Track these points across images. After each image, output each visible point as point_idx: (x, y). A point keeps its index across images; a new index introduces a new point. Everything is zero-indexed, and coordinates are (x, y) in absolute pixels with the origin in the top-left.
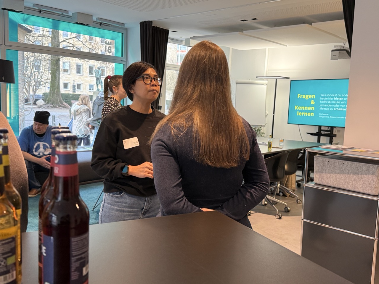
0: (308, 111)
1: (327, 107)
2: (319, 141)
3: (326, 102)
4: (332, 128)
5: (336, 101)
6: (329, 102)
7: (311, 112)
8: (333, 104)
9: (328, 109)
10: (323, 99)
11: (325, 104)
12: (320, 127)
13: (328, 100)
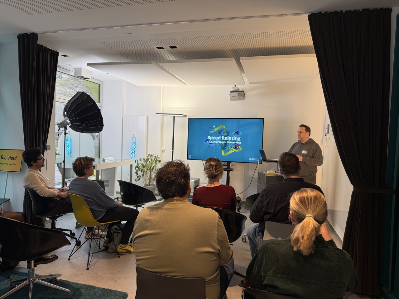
4: (229, 163)
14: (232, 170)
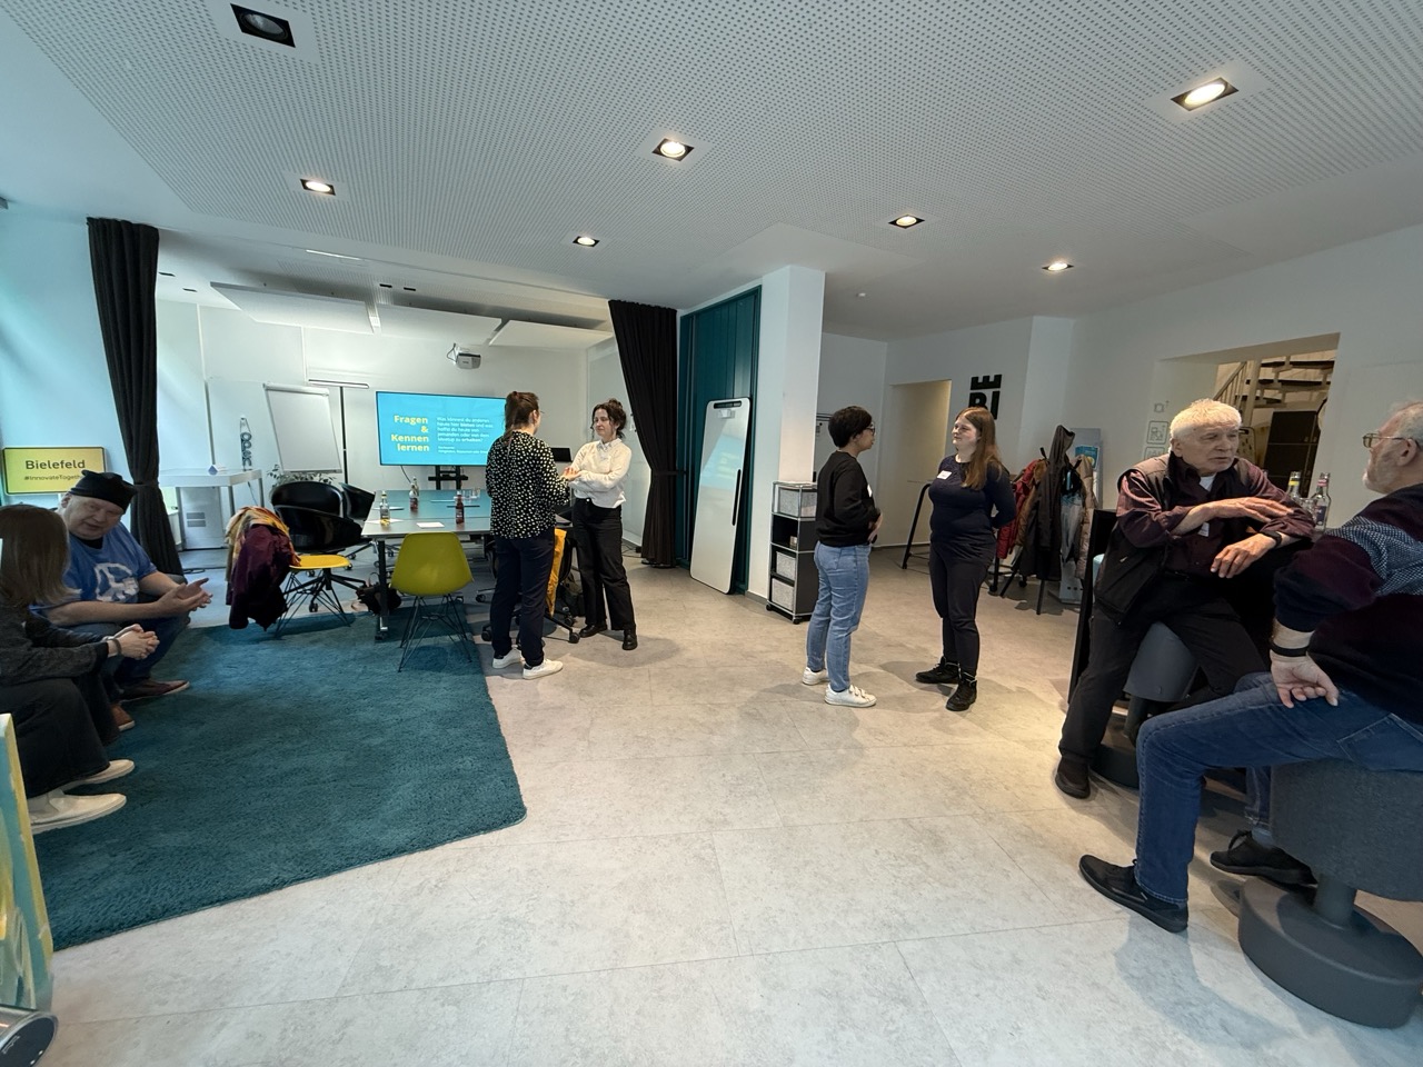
0: (418, 444)
1: (450, 437)
2: (438, 487)
3: (448, 430)
4: (458, 467)
5: (464, 428)
6: (453, 430)
7: (423, 444)
8: (460, 433)
9: (452, 440)
10: (441, 424)
11: (446, 432)
12: (438, 467)
13: (451, 427)
14: (466, 478)
